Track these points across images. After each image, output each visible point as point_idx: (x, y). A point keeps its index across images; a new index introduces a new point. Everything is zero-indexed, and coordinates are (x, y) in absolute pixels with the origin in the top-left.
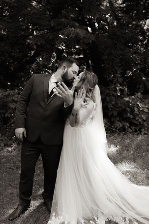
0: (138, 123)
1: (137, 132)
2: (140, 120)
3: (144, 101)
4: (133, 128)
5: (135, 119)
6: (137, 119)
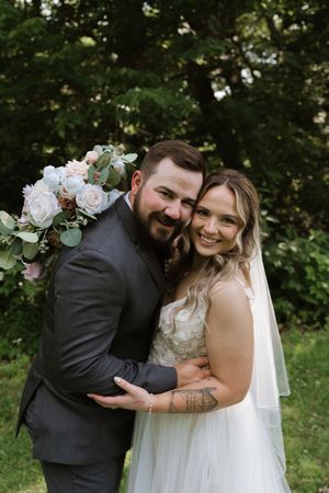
0: (316, 303)
1: (314, 323)
2: (319, 296)
4: (304, 314)
5: (308, 291)
6: (312, 292)
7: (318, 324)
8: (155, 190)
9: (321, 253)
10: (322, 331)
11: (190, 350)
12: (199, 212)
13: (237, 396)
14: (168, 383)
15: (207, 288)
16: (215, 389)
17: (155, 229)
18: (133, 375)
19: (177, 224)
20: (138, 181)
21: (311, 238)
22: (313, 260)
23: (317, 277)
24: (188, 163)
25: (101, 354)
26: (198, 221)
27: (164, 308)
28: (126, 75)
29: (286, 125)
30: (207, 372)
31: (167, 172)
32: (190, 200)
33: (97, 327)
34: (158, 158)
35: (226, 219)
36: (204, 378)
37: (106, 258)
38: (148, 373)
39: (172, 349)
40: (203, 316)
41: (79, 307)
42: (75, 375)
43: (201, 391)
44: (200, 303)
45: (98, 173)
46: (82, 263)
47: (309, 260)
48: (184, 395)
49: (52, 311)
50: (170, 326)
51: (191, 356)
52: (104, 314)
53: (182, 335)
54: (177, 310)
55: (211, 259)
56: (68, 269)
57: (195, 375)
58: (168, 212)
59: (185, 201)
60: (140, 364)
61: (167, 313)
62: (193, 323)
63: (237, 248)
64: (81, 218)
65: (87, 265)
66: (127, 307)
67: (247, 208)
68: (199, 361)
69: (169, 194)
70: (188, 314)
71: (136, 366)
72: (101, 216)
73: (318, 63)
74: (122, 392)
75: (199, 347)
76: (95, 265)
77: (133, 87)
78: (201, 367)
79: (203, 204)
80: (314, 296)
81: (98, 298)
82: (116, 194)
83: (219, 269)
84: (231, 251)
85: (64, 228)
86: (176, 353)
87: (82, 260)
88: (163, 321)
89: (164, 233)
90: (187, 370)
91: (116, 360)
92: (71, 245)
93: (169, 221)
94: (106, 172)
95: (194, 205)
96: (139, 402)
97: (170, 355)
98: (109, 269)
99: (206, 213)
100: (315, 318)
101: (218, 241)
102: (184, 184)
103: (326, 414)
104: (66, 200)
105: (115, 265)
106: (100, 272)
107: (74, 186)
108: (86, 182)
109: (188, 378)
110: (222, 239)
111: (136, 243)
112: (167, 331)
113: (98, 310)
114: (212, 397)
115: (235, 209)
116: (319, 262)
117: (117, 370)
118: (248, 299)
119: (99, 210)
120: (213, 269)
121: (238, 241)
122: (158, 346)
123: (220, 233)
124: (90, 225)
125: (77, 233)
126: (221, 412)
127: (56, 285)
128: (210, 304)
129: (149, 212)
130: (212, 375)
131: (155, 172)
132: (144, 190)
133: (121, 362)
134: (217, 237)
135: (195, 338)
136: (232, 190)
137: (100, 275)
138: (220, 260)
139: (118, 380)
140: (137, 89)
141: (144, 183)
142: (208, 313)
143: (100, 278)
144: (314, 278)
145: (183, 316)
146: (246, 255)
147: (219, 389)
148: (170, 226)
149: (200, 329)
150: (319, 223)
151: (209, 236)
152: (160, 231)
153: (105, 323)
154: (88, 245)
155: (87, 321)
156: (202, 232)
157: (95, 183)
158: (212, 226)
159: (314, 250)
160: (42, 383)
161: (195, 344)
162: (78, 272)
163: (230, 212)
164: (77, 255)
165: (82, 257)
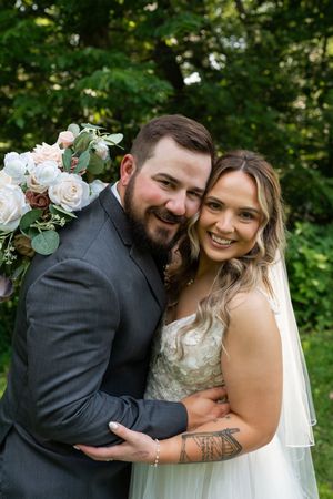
0: (305, 301)
2: (310, 294)
3: (318, 244)
6: (302, 290)
7: (309, 325)
8: (153, 178)
9: (310, 247)
10: (314, 333)
11: (202, 380)
12: (209, 204)
13: (264, 437)
14: (177, 425)
15: (223, 303)
16: (238, 430)
17: (153, 228)
18: (132, 418)
19: (181, 222)
20: (129, 168)
21: (298, 231)
22: (302, 255)
23: (307, 274)
24: (195, 142)
25: (91, 393)
26: (208, 216)
27: (165, 328)
28: (90, 56)
29: (265, 110)
30: (224, 407)
31: (167, 155)
32: (197, 190)
33: (86, 358)
34: (154, 137)
35: (244, 214)
37: (93, 267)
38: (151, 413)
39: (178, 378)
40: (218, 338)
41: (61, 334)
42: (57, 423)
43: (220, 434)
44: (215, 321)
45: (76, 160)
46: (61, 276)
47: (297, 256)
48: (199, 440)
49: (25, 339)
50: (177, 351)
51: (203, 387)
52: (92, 341)
53: (192, 363)
54: (185, 330)
55: (226, 264)
56: (44, 284)
57: (209, 412)
58: (170, 206)
59: (192, 192)
60: (140, 402)
61: (171, 334)
62: (206, 346)
63: (257, 248)
64: (57, 217)
65: (69, 278)
66: (122, 330)
68: (213, 393)
69: (171, 183)
70: (199, 336)
72: (82, 214)
73: (297, 42)
74: (119, 440)
75: (213, 377)
76: (80, 278)
77: (101, 68)
78: (216, 400)
79: (215, 194)
80: (304, 295)
81: (85, 320)
82: (99, 186)
83: (237, 277)
84: (249, 254)
85: (35, 231)
86: (183, 383)
87: (61, 272)
88: (166, 345)
89: (165, 233)
90: (198, 406)
91: (110, 398)
92: (46, 253)
93: (172, 217)
94: (86, 157)
95: (202, 196)
96: (141, 452)
97: (176, 386)
98: (98, 282)
99: (218, 206)
100: (306, 319)
101: (233, 242)
102: (190, 170)
103: (330, 427)
104: (36, 194)
105: (106, 277)
106: (86, 287)
107: (47, 175)
108: (62, 169)
109: (200, 416)
110: (238, 239)
111: (128, 246)
112: (172, 358)
113: (85, 336)
114: (234, 441)
115: (256, 200)
116: (308, 257)
117: (112, 412)
118: (273, 312)
119: (78, 206)
120: (228, 277)
121: (259, 240)
122: (159, 374)
123: (236, 230)
124: (69, 226)
125: (53, 236)
126: (243, 458)
127: (27, 306)
128: (228, 320)
129: (145, 206)
130: (231, 411)
131: (152, 156)
132: (137, 179)
133: (117, 401)
134: (232, 237)
135: (208, 365)
136: (252, 177)
137: (87, 291)
138: (238, 265)
139: (114, 425)
140: (106, 70)
141: (137, 171)
142: (226, 333)
143: (87, 295)
144: (303, 276)
145: (192, 339)
146: (268, 258)
147: (243, 429)
148: (172, 224)
149: (216, 353)
150: (307, 216)
151: (223, 234)
152: (160, 230)
153: (94, 354)
154: (69, 252)
155: (71, 351)
156: (214, 230)
157: (72, 171)
158: (227, 221)
159: (302, 244)
160: (12, 430)
161: (208, 372)
162: (57, 288)
163: (250, 204)
164: (54, 266)
165: (62, 268)
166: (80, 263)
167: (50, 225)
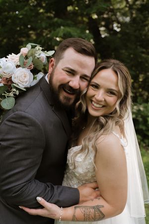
8: (63, 70)
11: (87, 178)
15: (94, 140)
16: (103, 206)
17: (63, 96)
19: (77, 93)
20: (53, 65)
30: (98, 193)
32: (86, 76)
33: (25, 163)
35: (110, 92)
36: (96, 198)
37: (30, 116)
42: (10, 195)
43: (94, 208)
44: (90, 150)
46: (14, 120)
48: (82, 210)
50: (72, 165)
53: (80, 170)
54: (76, 154)
55: (98, 120)
56: (6, 124)
58: (71, 84)
60: (55, 187)
62: (87, 162)
63: (116, 111)
64: (15, 90)
65: (18, 121)
67: (125, 85)
69: (72, 72)
70: (83, 157)
71: (53, 188)
72: (29, 89)
75: (92, 177)
76: (23, 121)
78: (94, 189)
83: (103, 126)
85: (4, 97)
87: (13, 118)
89: (68, 99)
90: (85, 191)
92: (8, 108)
96: (52, 214)
97: (75, 180)
99: (97, 87)
101: (104, 106)
102: (82, 65)
104: (7, 79)
106: (26, 126)
107: (8, 68)
109: (86, 197)
110: (106, 105)
111: (52, 106)
112: (71, 168)
114: (101, 212)
115: (117, 85)
117: (39, 192)
121: (118, 107)
123: (105, 100)
125: (12, 100)
130: (101, 196)
132: (55, 70)
134: (103, 103)
135: (89, 171)
136: (116, 72)
137: (27, 128)
139: (39, 199)
140: (62, 27)
141: (56, 66)
142: (95, 157)
143: (27, 130)
145: (80, 158)
146: (121, 117)
147: (106, 207)
151: (98, 102)
152: (65, 98)
154: (19, 108)
156: (94, 99)
157: (24, 67)
158: (100, 95)
163: (113, 87)
164: (12, 115)
165: (14, 116)
166: (23, 114)
167: (11, 94)
